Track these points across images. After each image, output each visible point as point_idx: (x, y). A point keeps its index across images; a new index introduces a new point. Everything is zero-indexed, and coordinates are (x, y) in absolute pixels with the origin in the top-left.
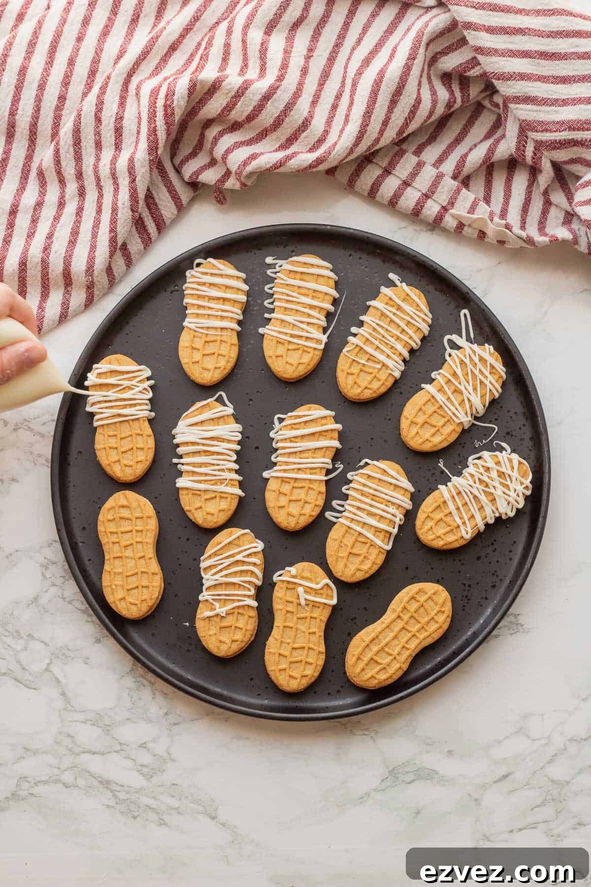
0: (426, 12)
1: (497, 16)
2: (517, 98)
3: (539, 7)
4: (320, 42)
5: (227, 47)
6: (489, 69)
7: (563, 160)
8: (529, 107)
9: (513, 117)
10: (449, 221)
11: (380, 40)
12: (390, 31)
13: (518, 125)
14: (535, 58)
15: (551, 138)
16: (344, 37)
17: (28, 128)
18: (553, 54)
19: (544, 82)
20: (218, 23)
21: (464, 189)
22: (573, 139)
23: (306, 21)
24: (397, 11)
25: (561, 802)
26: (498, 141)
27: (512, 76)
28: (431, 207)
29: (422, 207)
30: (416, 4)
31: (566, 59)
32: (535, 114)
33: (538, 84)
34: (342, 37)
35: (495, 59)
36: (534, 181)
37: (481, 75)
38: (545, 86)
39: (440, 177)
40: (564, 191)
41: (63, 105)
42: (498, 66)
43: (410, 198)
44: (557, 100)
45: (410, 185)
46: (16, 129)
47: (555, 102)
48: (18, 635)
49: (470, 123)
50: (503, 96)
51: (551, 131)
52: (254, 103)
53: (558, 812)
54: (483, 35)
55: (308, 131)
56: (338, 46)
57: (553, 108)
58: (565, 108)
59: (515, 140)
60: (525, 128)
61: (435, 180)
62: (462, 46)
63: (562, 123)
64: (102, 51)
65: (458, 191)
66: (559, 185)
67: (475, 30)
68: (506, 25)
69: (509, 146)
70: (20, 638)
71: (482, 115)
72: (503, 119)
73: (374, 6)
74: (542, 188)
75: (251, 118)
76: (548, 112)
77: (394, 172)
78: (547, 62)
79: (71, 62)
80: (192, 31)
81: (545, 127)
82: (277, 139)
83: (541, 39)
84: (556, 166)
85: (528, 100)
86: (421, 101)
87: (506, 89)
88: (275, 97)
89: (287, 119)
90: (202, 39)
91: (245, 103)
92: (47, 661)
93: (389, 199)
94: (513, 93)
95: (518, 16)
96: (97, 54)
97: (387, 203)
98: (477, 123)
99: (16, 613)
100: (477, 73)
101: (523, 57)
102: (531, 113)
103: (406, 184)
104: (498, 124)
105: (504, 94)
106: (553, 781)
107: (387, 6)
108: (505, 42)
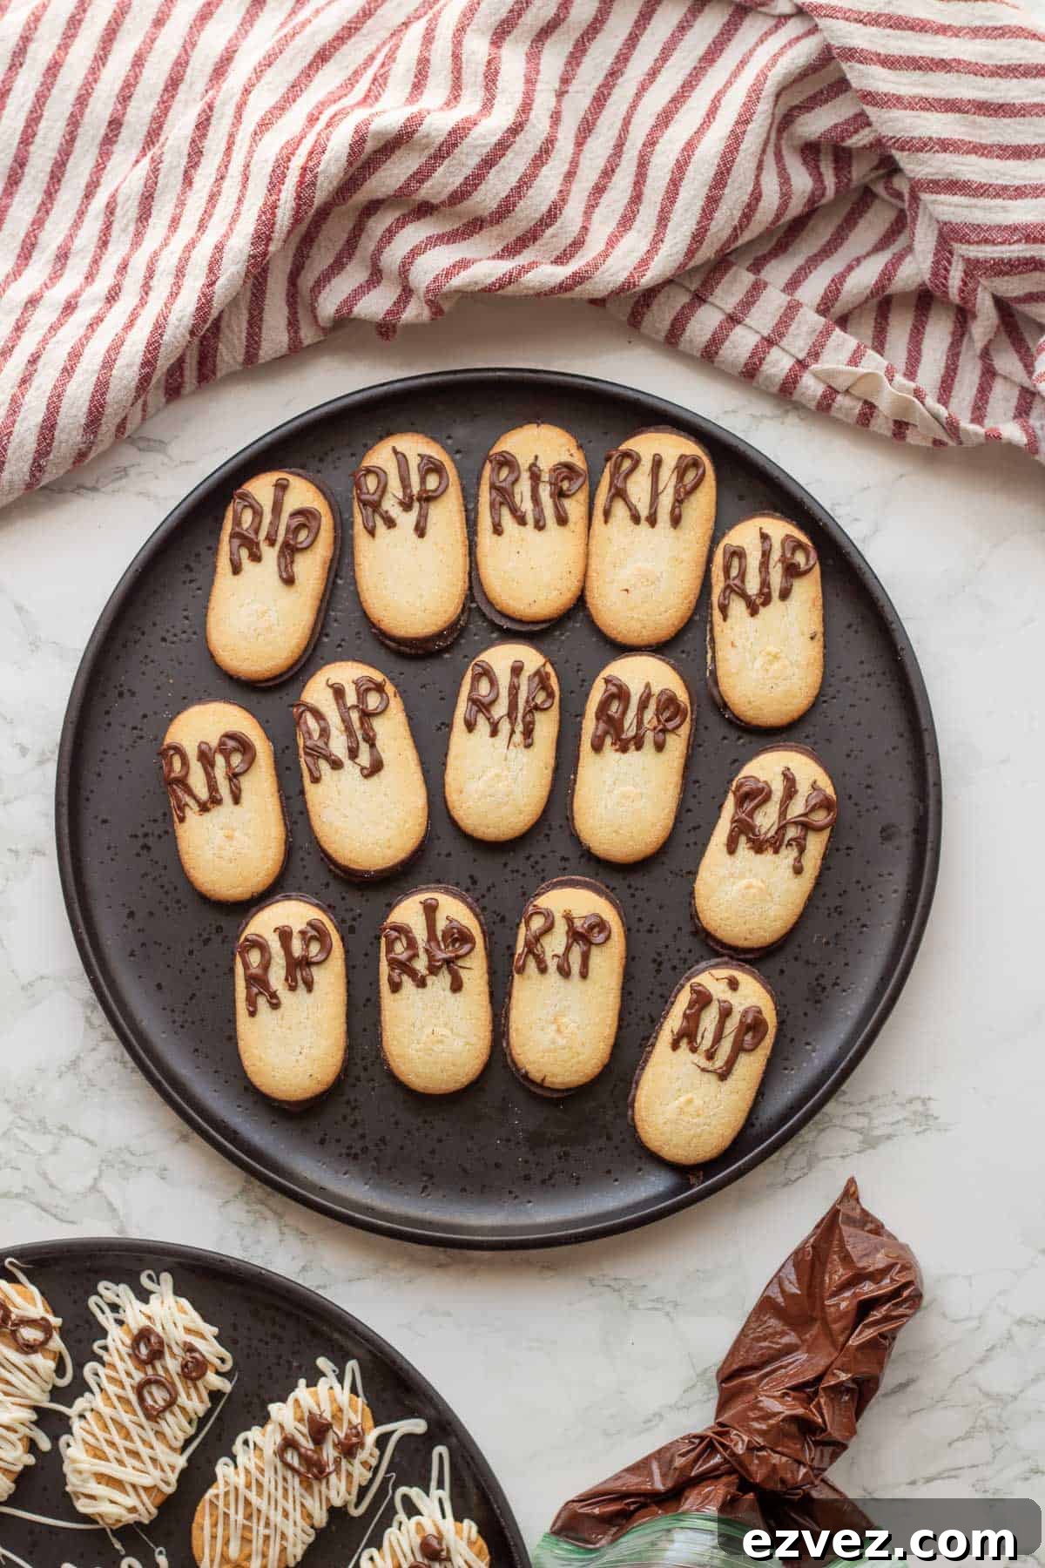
0: (777, 27)
1: (902, 38)
2: (936, 183)
3: (977, 23)
4: (583, 66)
5: (423, 64)
6: (887, 131)
7: (1015, 295)
8: (957, 199)
9: (926, 218)
10: (811, 386)
11: (690, 75)
12: (711, 56)
13: (936, 232)
14: (967, 112)
15: (995, 255)
16: (627, 60)
17: (49, 169)
18: (1001, 106)
19: (983, 155)
20: (406, 24)
21: (837, 329)
22: (1033, 258)
23: (563, 28)
24: (725, 19)
25: (1001, 1432)
26: (898, 259)
27: (926, 145)
28: (777, 361)
29: (761, 360)
30: (760, 9)
31: (1024, 116)
32: (966, 212)
33: (973, 158)
34: (623, 59)
35: (897, 113)
36: (962, 335)
37: (872, 145)
38: (985, 163)
39: (792, 309)
40: (1018, 352)
41: (116, 136)
42: (900, 125)
43: (741, 343)
44: (1005, 188)
45: (739, 323)
46: (27, 170)
47: (1002, 192)
48: (42, 1126)
49: (850, 222)
50: (910, 179)
51: (993, 243)
52: (467, 172)
53: (997, 1450)
54: (877, 70)
55: (558, 224)
56: (614, 74)
57: (999, 201)
58: (1019, 202)
59: (930, 258)
60: (949, 236)
61: (785, 314)
62: (837, 95)
63: (1014, 229)
64: (194, 45)
65: (826, 333)
66: (1008, 341)
67: (861, 62)
68: (918, 55)
69: (920, 269)
70: (46, 1131)
71: (872, 211)
72: (909, 220)
73: (684, 10)
74: (979, 345)
75: (458, 197)
76: (990, 208)
77: (710, 299)
78: (990, 120)
79: (139, 61)
80: (358, 33)
81: (984, 235)
82: (500, 237)
83: (979, 79)
84: (1001, 304)
85: (954, 186)
86: (761, 195)
87: (916, 167)
88: (503, 161)
89: (522, 203)
90: (378, 50)
91: (451, 169)
92: (95, 1173)
93: (702, 346)
94: (928, 174)
95: (940, 38)
96: (186, 51)
97: (698, 355)
98: (862, 224)
99: (39, 1089)
100: (865, 141)
101: (946, 111)
102: (960, 209)
103: (733, 320)
104: (900, 225)
105: (912, 175)
106: (987, 1395)
107: (707, 9)
108: (913, 84)
